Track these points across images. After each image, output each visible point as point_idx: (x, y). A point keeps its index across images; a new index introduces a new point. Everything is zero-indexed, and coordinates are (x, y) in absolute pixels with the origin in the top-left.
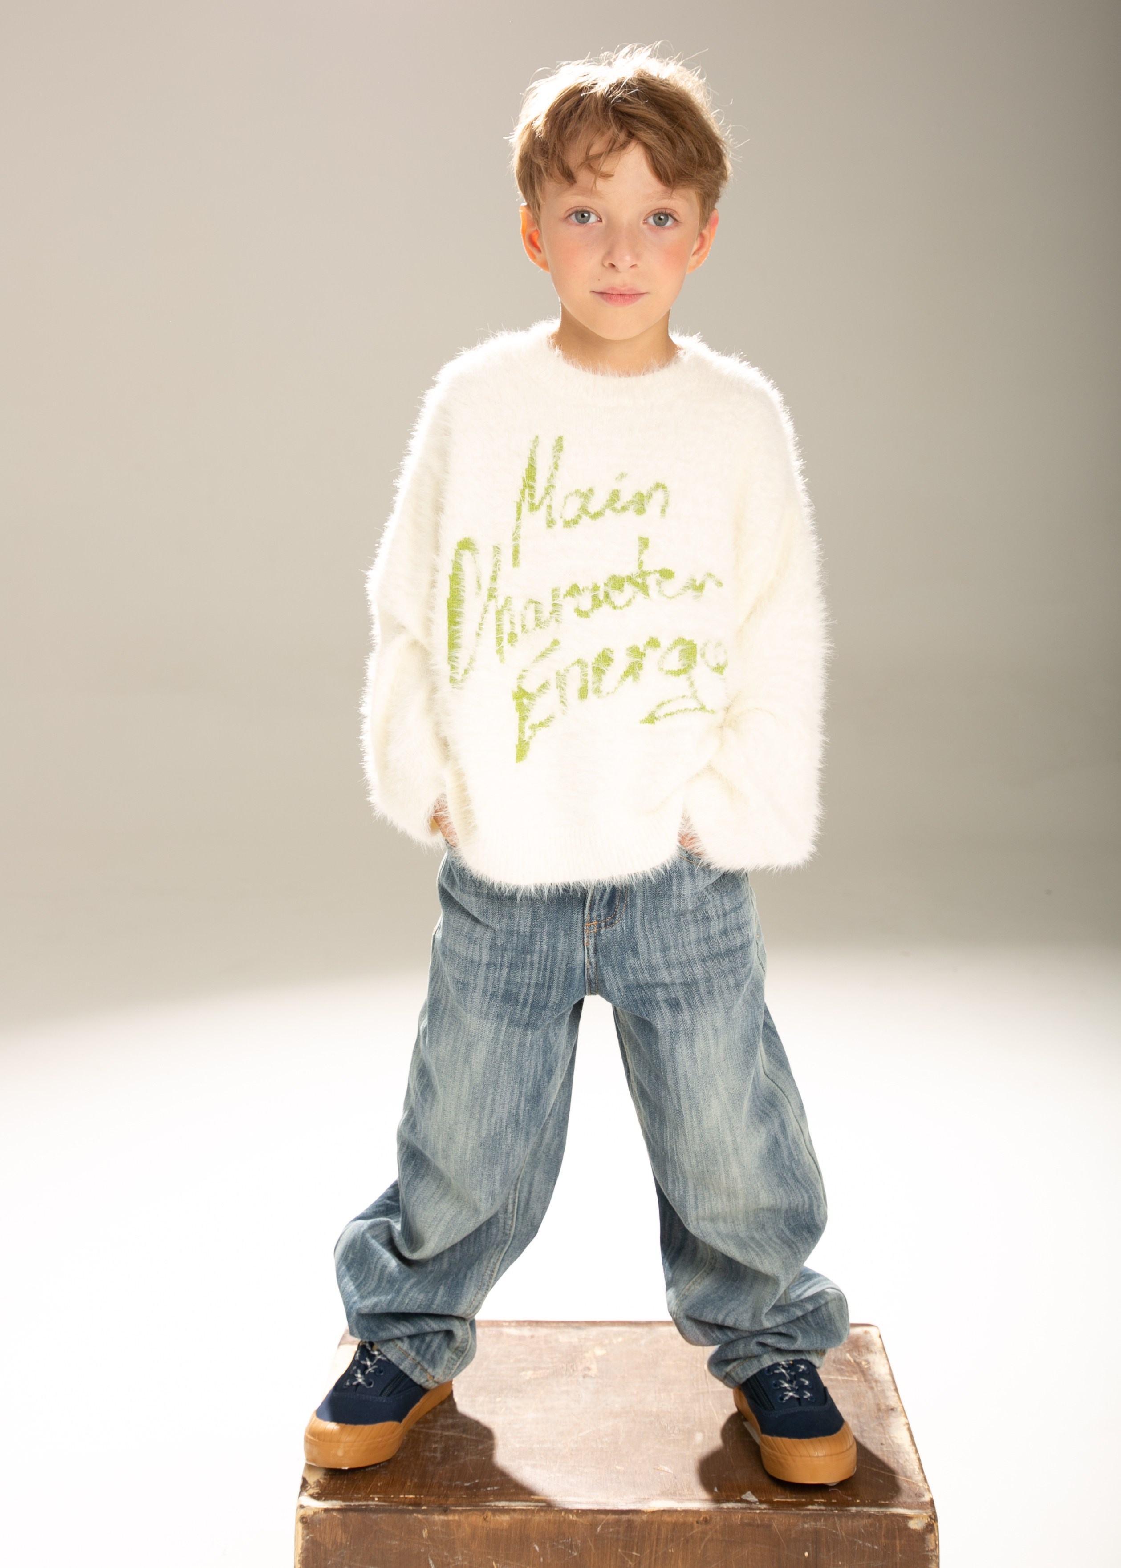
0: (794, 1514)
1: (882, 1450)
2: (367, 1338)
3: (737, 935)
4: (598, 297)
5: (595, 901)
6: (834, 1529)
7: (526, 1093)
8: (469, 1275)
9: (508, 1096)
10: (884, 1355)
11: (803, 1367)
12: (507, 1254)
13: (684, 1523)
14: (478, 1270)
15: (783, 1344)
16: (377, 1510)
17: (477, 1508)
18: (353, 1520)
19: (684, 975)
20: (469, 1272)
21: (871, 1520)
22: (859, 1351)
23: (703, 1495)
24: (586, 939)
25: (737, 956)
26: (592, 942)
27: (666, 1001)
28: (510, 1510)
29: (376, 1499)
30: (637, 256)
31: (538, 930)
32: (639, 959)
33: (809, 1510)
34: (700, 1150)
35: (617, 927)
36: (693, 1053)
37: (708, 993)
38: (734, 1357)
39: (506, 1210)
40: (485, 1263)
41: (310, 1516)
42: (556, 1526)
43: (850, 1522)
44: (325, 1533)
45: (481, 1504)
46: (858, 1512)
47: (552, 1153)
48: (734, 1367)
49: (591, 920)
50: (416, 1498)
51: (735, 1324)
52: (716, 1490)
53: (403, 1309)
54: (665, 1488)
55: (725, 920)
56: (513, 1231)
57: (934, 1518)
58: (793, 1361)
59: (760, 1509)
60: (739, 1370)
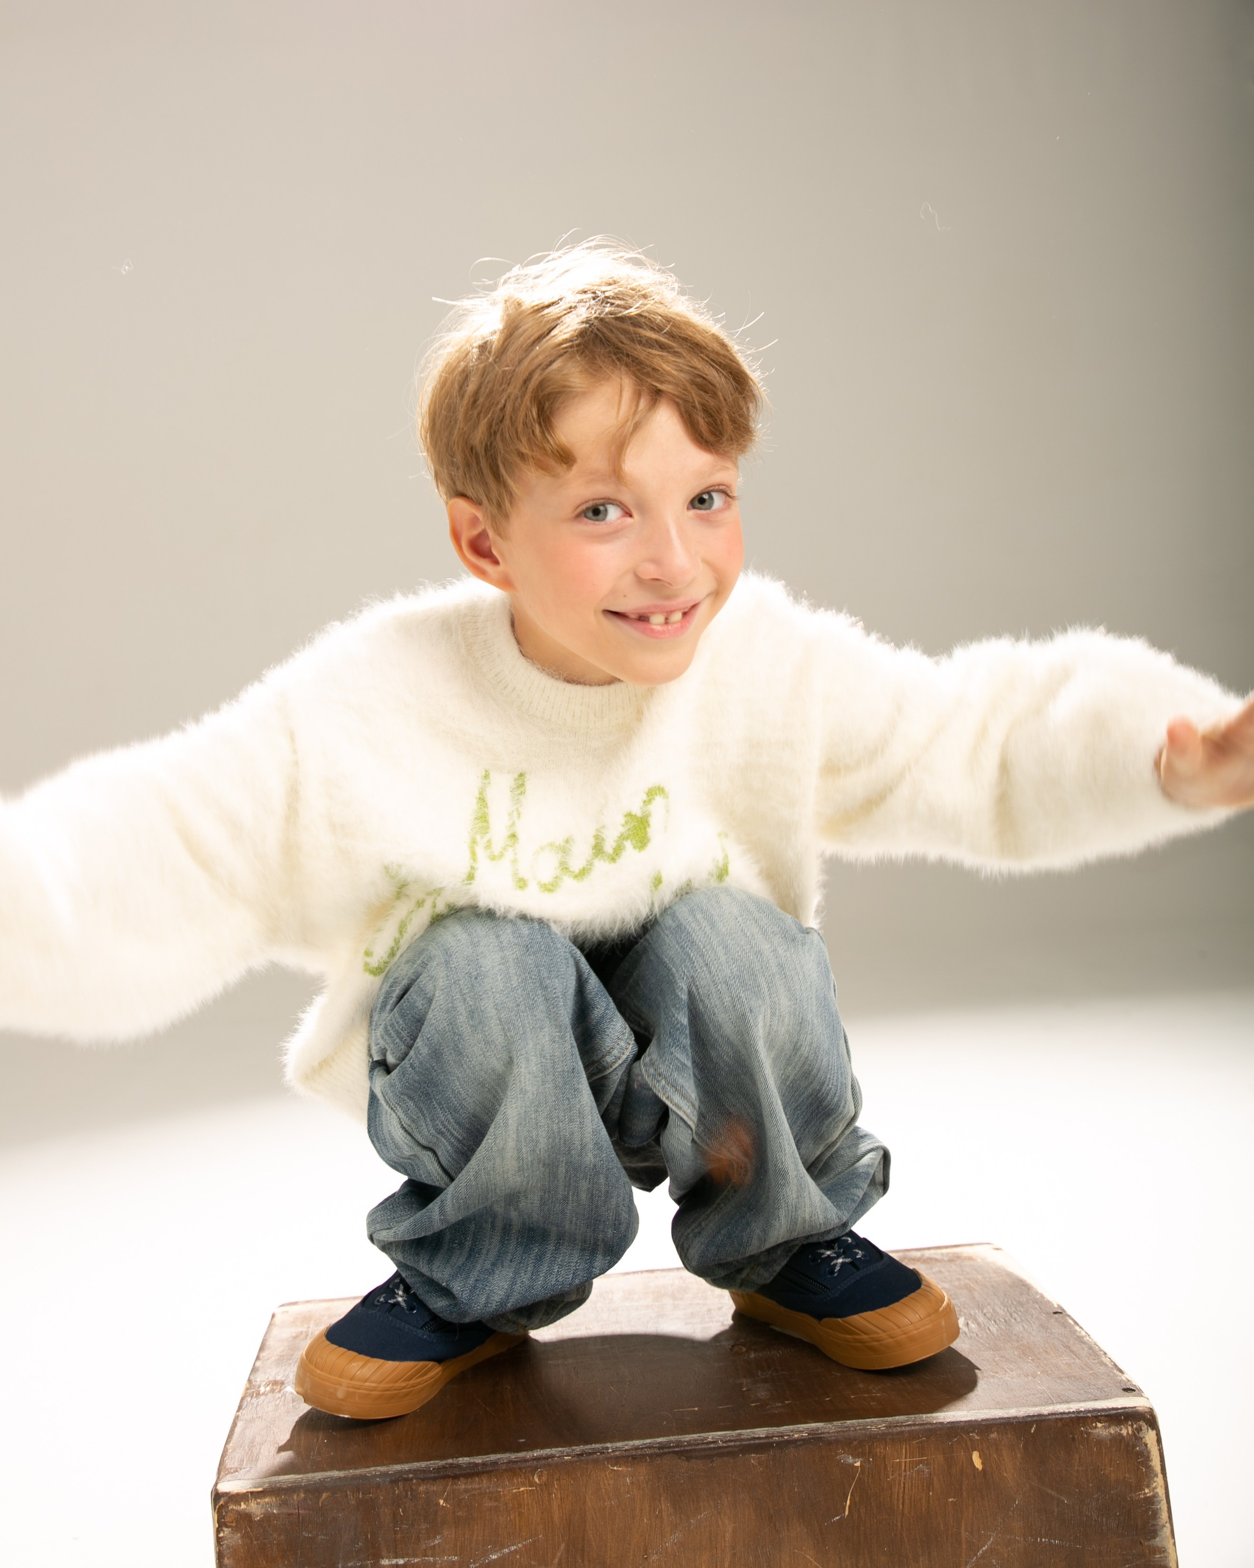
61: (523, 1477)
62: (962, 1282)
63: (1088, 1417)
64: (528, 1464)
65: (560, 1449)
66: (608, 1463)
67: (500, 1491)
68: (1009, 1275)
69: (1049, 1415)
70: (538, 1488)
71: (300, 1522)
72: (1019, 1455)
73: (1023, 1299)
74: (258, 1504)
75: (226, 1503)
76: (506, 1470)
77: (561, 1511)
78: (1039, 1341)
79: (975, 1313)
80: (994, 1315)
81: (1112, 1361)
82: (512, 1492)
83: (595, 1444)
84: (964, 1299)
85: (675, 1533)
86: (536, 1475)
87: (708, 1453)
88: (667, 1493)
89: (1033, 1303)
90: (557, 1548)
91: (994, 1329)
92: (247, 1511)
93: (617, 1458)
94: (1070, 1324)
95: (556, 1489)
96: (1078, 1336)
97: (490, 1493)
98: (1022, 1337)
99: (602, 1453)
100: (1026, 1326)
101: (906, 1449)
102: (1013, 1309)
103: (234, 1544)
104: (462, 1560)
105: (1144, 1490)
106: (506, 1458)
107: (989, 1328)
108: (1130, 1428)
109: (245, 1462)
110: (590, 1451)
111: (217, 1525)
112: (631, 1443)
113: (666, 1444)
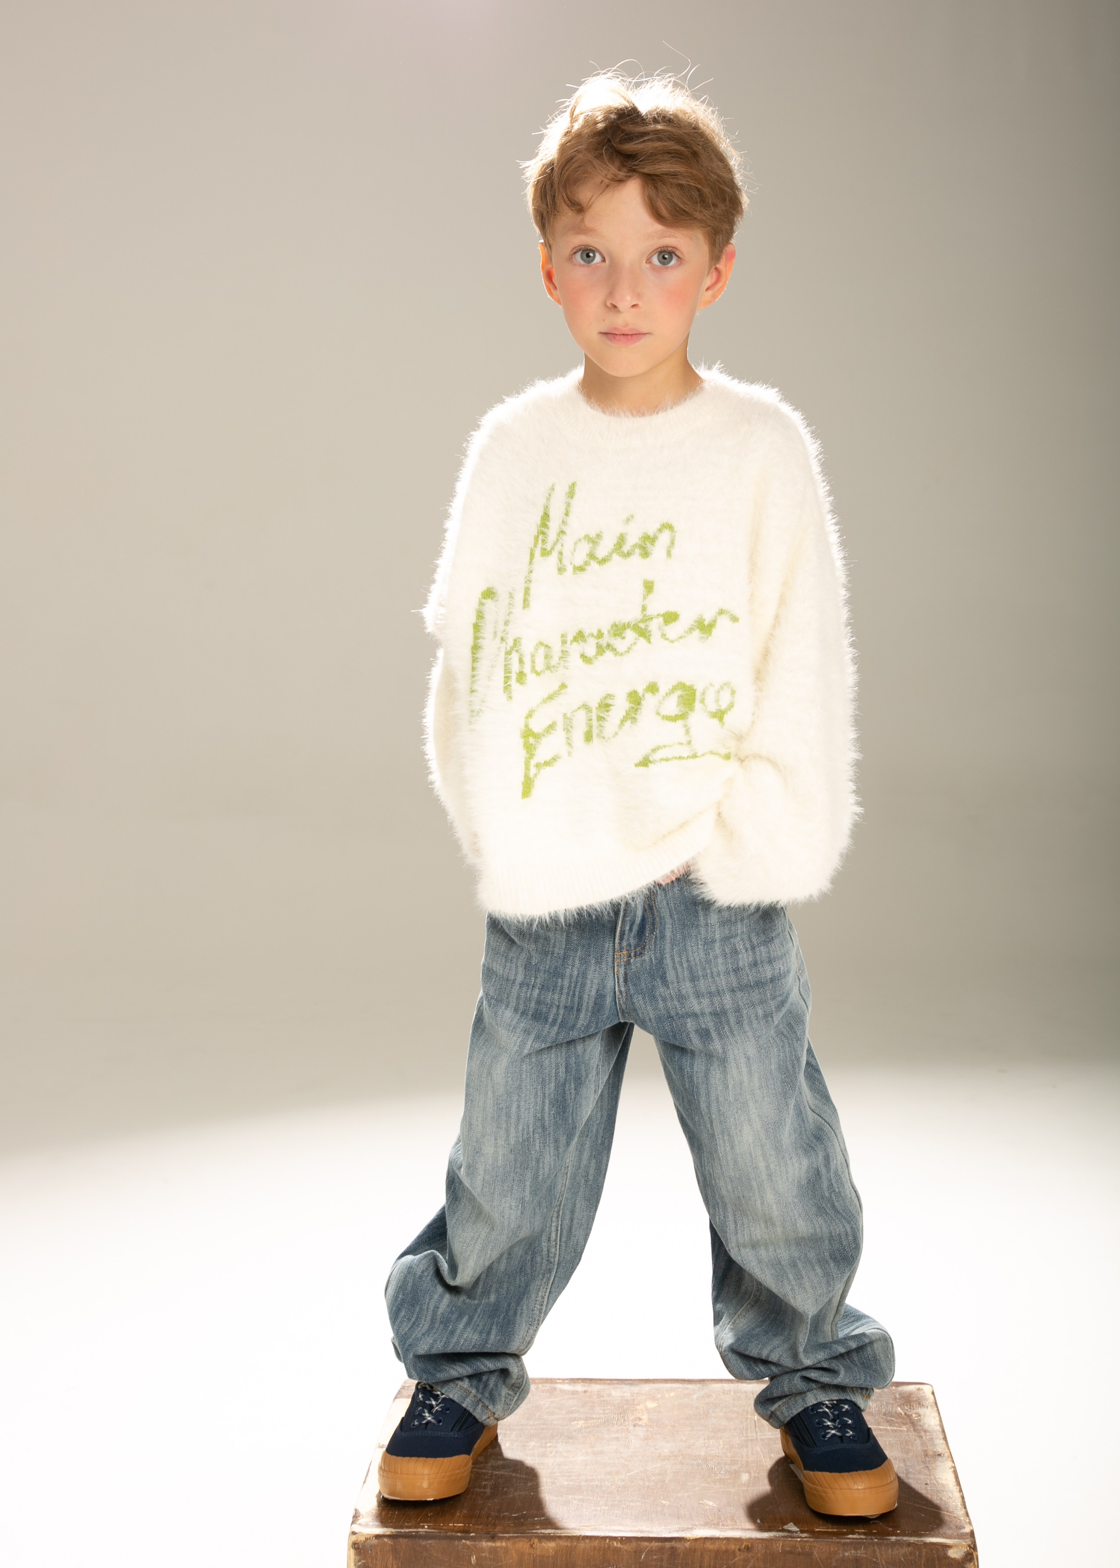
0: (834, 1542)
1: (926, 1489)
2: (425, 1380)
3: (767, 968)
4: (604, 338)
5: (624, 931)
6: (874, 1558)
7: (549, 1095)
8: (519, 1312)
9: (533, 1100)
10: (936, 1409)
11: (846, 1407)
12: (554, 1285)
13: (726, 1551)
14: (527, 1305)
15: (826, 1378)
16: (426, 1537)
17: (524, 1535)
18: (403, 1547)
19: (713, 1004)
20: (519, 1308)
21: (910, 1549)
22: (910, 1405)
23: (749, 1525)
24: (616, 968)
25: (767, 988)
26: (622, 971)
27: (697, 1031)
28: (556, 1536)
29: (426, 1527)
30: (639, 296)
31: (572, 953)
32: (669, 988)
33: (849, 1538)
34: (735, 1176)
35: (646, 958)
36: (725, 1078)
37: (737, 1023)
38: (780, 1394)
39: (550, 1238)
40: (533, 1296)
41: (362, 1542)
42: (601, 1553)
43: (890, 1551)
44: (376, 1559)
45: (527, 1531)
46: (897, 1540)
47: (591, 1177)
48: (780, 1406)
49: (621, 949)
50: (465, 1526)
51: (779, 1360)
52: (759, 1521)
53: (459, 1349)
54: (709, 1519)
55: (754, 953)
56: (557, 1259)
57: (974, 1548)
58: (837, 1400)
59: (800, 1537)
60: (784, 1409)
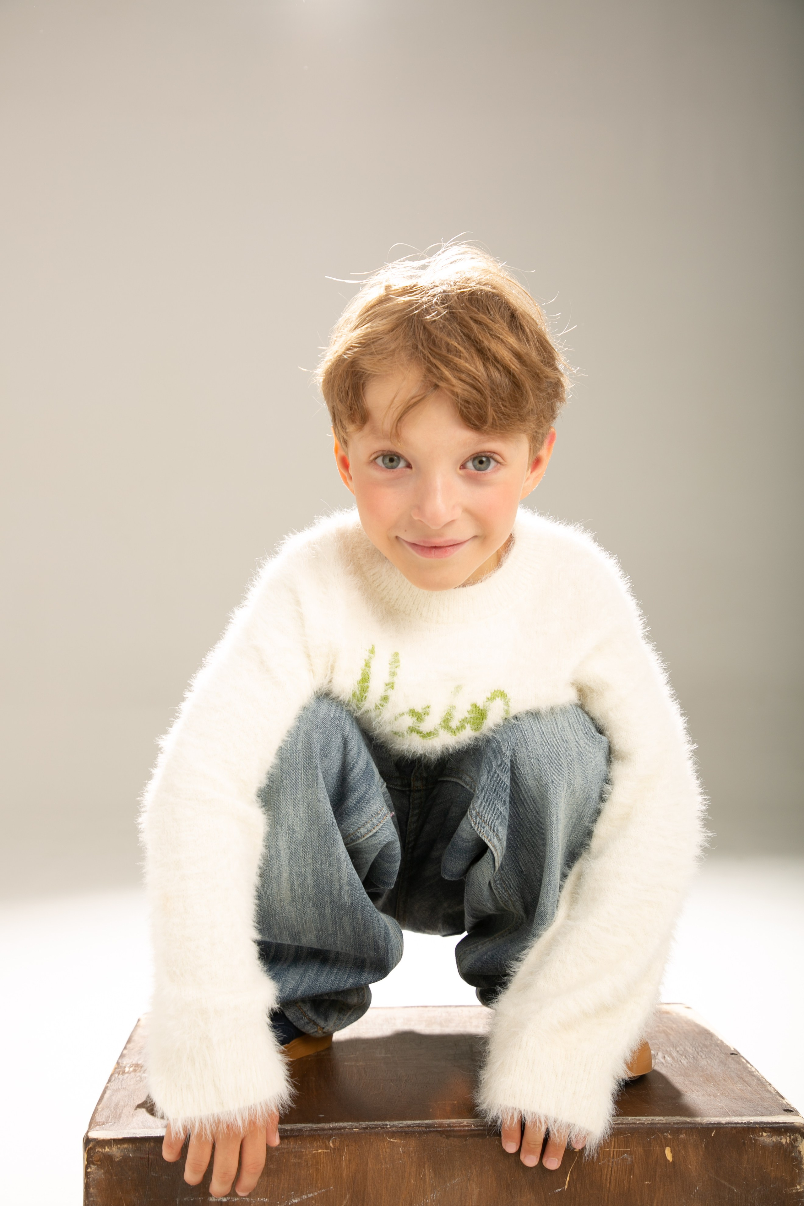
61: (321, 1142)
62: (661, 1029)
63: (756, 1127)
64: (325, 1132)
65: (350, 1123)
66: (386, 1136)
67: (303, 1152)
68: (697, 1026)
69: (726, 1123)
70: (332, 1151)
71: (150, 1164)
72: (701, 1153)
73: (708, 1043)
74: (118, 1148)
75: (94, 1146)
76: (309, 1136)
77: (348, 1169)
78: (719, 1072)
79: (671, 1050)
80: (685, 1052)
81: (775, 1090)
82: (312, 1153)
83: (377, 1121)
84: (662, 1040)
85: (434, 1193)
86: (331, 1141)
87: (463, 1133)
88: (430, 1162)
89: (715, 1046)
90: (343, 1198)
91: (684, 1062)
92: (110, 1153)
93: (394, 1132)
94: (743, 1062)
95: (346, 1153)
96: (749, 1071)
97: (295, 1152)
98: (706, 1069)
99: (382, 1128)
100: (709, 1062)
101: (615, 1141)
102: (700, 1049)
103: (98, 1178)
104: (271, 1201)
105: (797, 1187)
106: (309, 1127)
107: (681, 1061)
108: (788, 1139)
109: (110, 1118)
110: (373, 1126)
111: (86, 1163)
112: (405, 1122)
113: (431, 1125)
